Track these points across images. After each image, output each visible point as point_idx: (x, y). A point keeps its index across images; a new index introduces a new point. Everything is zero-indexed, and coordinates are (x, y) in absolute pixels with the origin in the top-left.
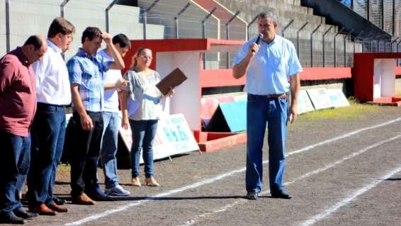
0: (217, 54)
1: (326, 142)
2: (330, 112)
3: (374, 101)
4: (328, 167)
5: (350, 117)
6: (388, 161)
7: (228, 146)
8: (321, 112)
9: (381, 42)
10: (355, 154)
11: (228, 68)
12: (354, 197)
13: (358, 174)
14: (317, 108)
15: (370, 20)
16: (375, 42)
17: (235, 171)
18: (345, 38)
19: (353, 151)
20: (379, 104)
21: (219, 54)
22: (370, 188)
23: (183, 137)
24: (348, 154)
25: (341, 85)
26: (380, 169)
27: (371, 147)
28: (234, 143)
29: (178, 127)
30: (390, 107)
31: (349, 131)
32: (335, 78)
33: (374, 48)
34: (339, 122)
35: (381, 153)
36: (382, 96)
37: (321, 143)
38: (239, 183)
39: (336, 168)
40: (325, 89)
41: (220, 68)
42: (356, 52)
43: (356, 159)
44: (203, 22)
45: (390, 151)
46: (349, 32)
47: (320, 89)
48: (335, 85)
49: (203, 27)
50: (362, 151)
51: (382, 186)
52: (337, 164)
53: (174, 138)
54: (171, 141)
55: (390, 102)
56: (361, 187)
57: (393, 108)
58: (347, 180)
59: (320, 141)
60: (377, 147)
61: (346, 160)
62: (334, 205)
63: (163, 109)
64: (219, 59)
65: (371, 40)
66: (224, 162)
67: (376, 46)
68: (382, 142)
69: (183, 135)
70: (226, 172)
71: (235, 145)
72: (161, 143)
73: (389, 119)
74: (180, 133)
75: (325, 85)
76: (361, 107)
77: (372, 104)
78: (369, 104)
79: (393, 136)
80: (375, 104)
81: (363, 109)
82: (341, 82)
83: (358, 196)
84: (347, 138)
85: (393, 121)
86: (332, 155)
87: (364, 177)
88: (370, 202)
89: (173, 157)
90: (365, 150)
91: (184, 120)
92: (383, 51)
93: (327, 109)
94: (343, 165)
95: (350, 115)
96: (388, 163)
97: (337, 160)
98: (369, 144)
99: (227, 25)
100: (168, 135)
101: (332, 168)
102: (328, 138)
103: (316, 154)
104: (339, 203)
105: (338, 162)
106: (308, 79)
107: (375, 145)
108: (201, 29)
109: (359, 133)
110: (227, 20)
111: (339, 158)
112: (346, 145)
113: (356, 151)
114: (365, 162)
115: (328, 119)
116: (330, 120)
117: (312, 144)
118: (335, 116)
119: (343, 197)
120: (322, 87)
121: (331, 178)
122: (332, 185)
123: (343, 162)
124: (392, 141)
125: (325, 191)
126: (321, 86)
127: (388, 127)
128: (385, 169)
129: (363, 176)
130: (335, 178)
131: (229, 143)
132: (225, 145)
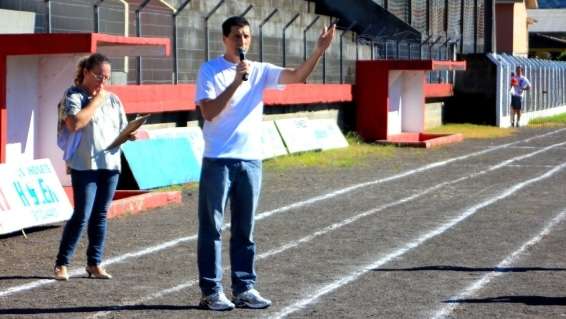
0: (123, 61)
1: (294, 205)
2: (313, 158)
3: (389, 140)
4: (285, 247)
5: (344, 166)
6: (388, 238)
7: (129, 213)
8: (298, 157)
9: (403, 43)
10: (335, 226)
11: (139, 84)
12: (316, 297)
13: (334, 258)
14: (292, 150)
15: (389, 8)
16: (393, 43)
17: (129, 255)
18: (341, 36)
19: (334, 221)
20: (396, 145)
21: (126, 59)
22: (345, 283)
23: (49, 198)
24: (325, 225)
25: (335, 113)
26: (370, 250)
27: (364, 214)
28: (140, 208)
29: (41, 181)
30: (412, 149)
31: (335, 188)
32: (324, 101)
33: (390, 53)
34: (324, 173)
35: (379, 225)
36: (403, 131)
37: (285, 208)
38: (129, 275)
39: (298, 250)
40: (306, 119)
41: (129, 84)
42: (361, 58)
43: (336, 234)
44: (96, 7)
45: (393, 221)
46: (347, 26)
47: (298, 120)
48: (325, 112)
49: (96, 15)
50: (348, 221)
51: (366, 278)
52: (302, 243)
53: (32, 200)
54: (26, 204)
55: (417, 141)
56: (332, 281)
57: (419, 151)
58: (312, 269)
59: (285, 204)
60: (375, 215)
61: (318, 236)
62: (278, 311)
63: (23, 151)
64: (126, 69)
65: (385, 40)
66: (114, 239)
67: (394, 50)
68: (384, 207)
69: (47, 194)
70: (114, 255)
71: (142, 212)
72: (9, 208)
73: (407, 168)
74: (44, 191)
75: (307, 113)
76: (366, 149)
77: (384, 144)
78: (381, 144)
79: (404, 196)
80: (390, 144)
81: (369, 153)
82: (336, 108)
83: (322, 296)
84: (330, 199)
85: (412, 172)
86: (298, 228)
87: (341, 264)
88: (339, 305)
89: (29, 231)
90: (355, 218)
91: (52, 169)
92: (406, 58)
93: (309, 151)
94: (311, 245)
95: (344, 162)
96: (386, 240)
97: (304, 236)
98: (363, 210)
99: (137, 11)
100: (21, 194)
101: (292, 249)
102: (299, 200)
103: (271, 226)
104: (287, 308)
105: (303, 240)
106: (277, 102)
107: (372, 211)
108: (92, 19)
109: (352, 191)
110: (138, 4)
111: (307, 232)
112: (325, 209)
113: (339, 222)
114: (348, 240)
115: (308, 169)
116: (311, 170)
117: (269, 210)
118: (321, 163)
119: (297, 297)
120: (302, 117)
121: (286, 266)
122: (283, 277)
123: (314, 240)
124: (402, 205)
125: (270, 288)
126: (301, 114)
127: (401, 181)
128: (379, 250)
129: (341, 262)
130: (293, 266)
131: (132, 208)
132: (123, 212)
